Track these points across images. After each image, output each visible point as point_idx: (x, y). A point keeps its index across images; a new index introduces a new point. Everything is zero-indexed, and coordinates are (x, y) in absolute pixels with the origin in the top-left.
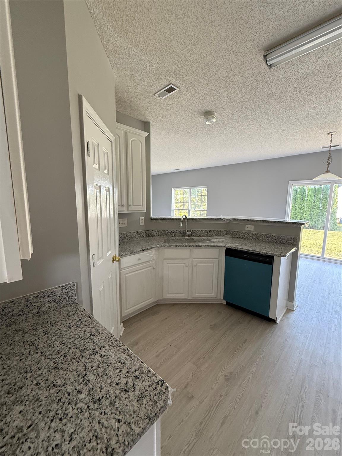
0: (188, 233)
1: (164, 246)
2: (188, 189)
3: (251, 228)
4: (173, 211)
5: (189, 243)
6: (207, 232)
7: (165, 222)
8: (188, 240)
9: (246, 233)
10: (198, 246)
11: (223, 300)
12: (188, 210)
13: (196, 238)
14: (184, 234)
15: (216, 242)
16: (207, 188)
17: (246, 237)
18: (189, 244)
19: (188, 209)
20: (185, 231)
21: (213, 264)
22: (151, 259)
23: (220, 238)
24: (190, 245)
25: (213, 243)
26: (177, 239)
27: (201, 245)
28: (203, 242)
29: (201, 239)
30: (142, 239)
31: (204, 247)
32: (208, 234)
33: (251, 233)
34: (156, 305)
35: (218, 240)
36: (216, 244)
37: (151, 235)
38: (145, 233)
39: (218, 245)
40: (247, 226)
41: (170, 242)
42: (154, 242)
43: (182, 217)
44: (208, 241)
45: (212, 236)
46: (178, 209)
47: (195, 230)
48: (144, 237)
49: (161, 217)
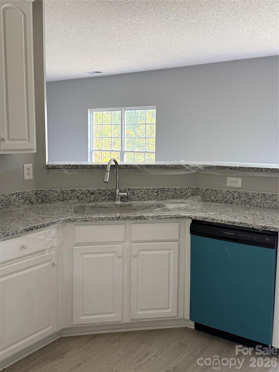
0: (120, 194)
1: (75, 220)
2: (120, 112)
3: (236, 182)
4: (91, 154)
5: (123, 212)
6: (157, 192)
7: (75, 172)
8: (121, 206)
9: (228, 191)
10: (140, 218)
11: (188, 320)
12: (119, 153)
13: (136, 203)
14: (112, 196)
15: (174, 209)
16: (155, 110)
17: (228, 200)
18: (122, 214)
19: (120, 150)
20: (116, 191)
21: (168, 252)
22: (49, 247)
23: (181, 203)
24: (125, 215)
25: (168, 211)
26: (101, 207)
27: (145, 215)
28: (148, 210)
29: (145, 205)
30: (29, 208)
31: (151, 220)
32: (158, 195)
33: (236, 192)
34: (59, 339)
35: (176, 206)
36: (173, 214)
37: (47, 200)
38: (34, 196)
39: (177, 214)
40: (229, 179)
41: (86, 212)
42: (55, 213)
43: (109, 163)
44: (159, 209)
45: (165, 199)
46: (100, 150)
47: (134, 188)
48: (32, 203)
49: (67, 163)
